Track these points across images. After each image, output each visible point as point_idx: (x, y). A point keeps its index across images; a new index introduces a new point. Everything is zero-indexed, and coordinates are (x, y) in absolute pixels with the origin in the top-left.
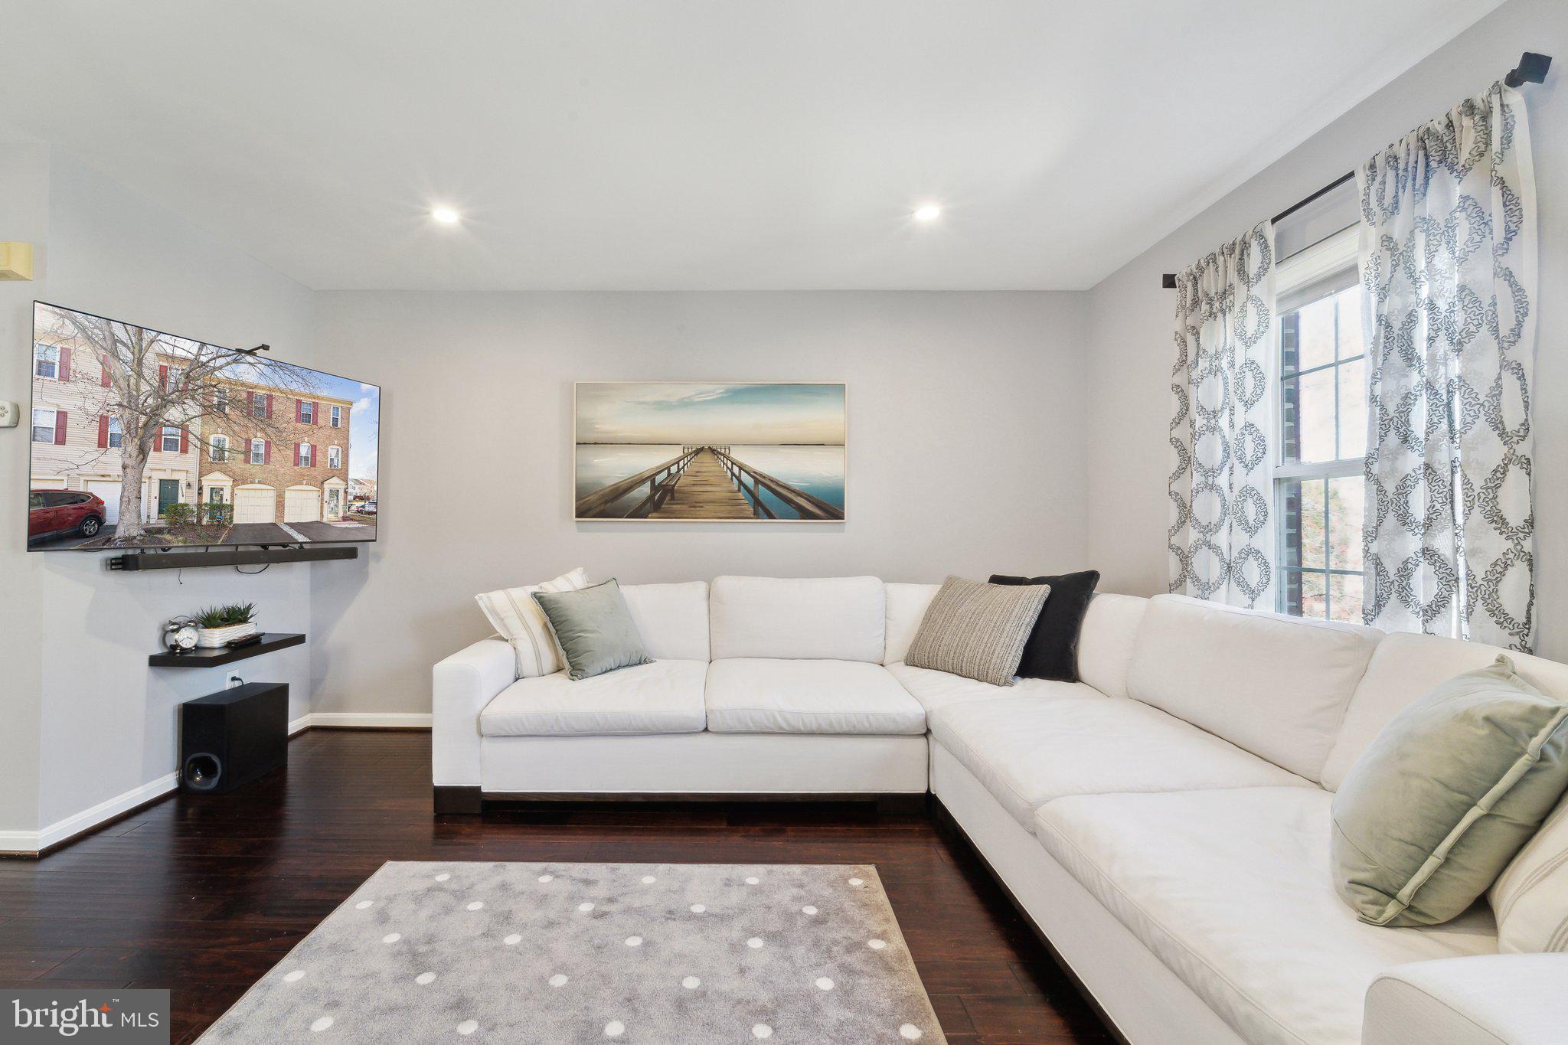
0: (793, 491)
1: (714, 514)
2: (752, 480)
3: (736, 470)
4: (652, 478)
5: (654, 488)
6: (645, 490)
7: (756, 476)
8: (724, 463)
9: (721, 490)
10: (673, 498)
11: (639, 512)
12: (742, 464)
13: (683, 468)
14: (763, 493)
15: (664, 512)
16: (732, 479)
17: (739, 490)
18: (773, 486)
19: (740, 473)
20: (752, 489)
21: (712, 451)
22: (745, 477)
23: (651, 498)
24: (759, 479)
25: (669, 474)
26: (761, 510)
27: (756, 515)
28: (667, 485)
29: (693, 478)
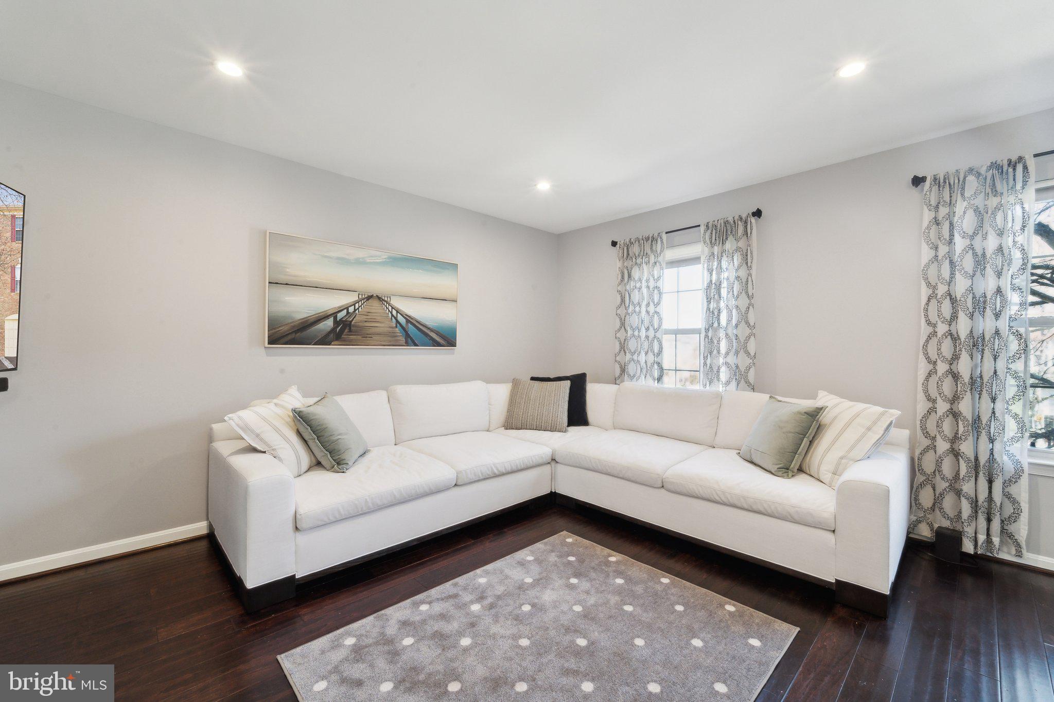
0: (429, 329)
1: (379, 343)
2: (404, 320)
3: (394, 312)
4: (334, 315)
5: (336, 323)
6: (329, 323)
7: (407, 318)
8: (387, 308)
9: (384, 326)
10: (350, 331)
11: (324, 340)
12: (398, 309)
13: (358, 309)
14: (411, 329)
15: (344, 341)
16: (392, 319)
17: (396, 327)
18: (417, 324)
19: (397, 315)
20: (404, 326)
21: (379, 298)
22: (400, 318)
23: (333, 330)
24: (409, 320)
25: (348, 313)
26: (410, 341)
27: (407, 344)
28: (346, 321)
29: (365, 317)
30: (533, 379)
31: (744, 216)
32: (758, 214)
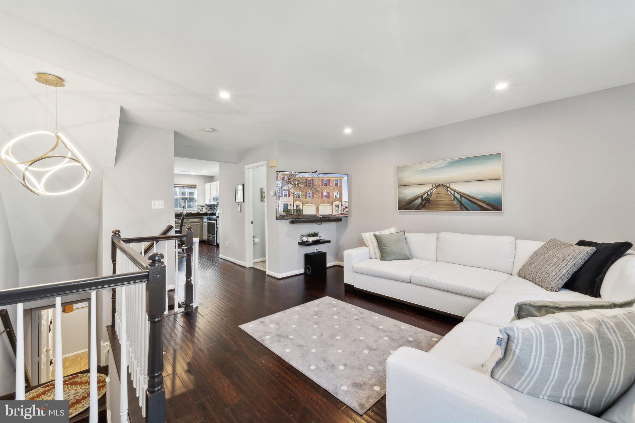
0: (477, 199)
1: (444, 209)
2: (459, 196)
3: (452, 192)
4: (422, 196)
5: (423, 200)
6: (420, 200)
8: (448, 190)
9: (446, 200)
10: (429, 203)
11: (418, 208)
12: (455, 190)
13: (433, 192)
14: (464, 200)
15: (426, 208)
16: (451, 195)
17: (454, 200)
18: (468, 198)
19: (454, 193)
20: (459, 199)
21: (443, 185)
22: (456, 195)
23: (421, 203)
24: (462, 195)
25: (428, 195)
26: (463, 207)
27: (461, 209)
28: (427, 199)
29: (436, 196)
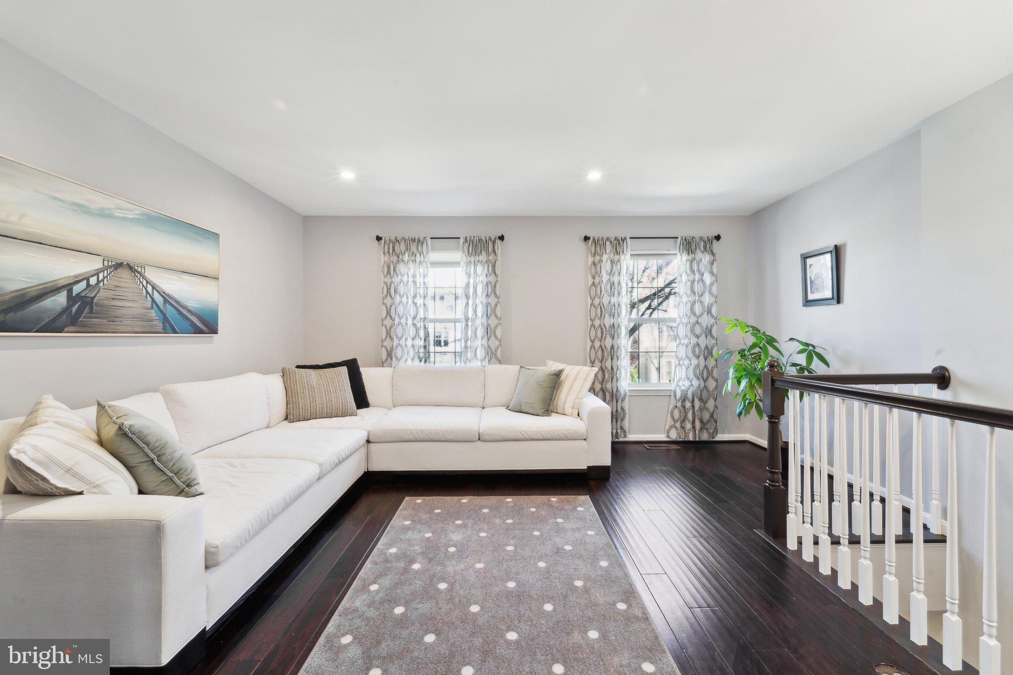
0: (189, 311)
1: (130, 329)
2: (162, 300)
3: (150, 289)
4: (69, 287)
5: (71, 299)
7: (166, 297)
8: (140, 282)
9: (138, 306)
10: (91, 309)
11: (53, 325)
12: (154, 284)
13: (103, 280)
14: (170, 311)
15: (84, 326)
16: (147, 297)
17: (152, 308)
18: (177, 306)
19: (153, 293)
20: (161, 307)
21: (131, 268)
22: (157, 296)
23: (66, 310)
24: (167, 298)
25: (88, 285)
26: (169, 328)
27: (165, 331)
28: (85, 297)
29: (111, 292)
30: (298, 367)
31: (493, 238)
32: (502, 238)
